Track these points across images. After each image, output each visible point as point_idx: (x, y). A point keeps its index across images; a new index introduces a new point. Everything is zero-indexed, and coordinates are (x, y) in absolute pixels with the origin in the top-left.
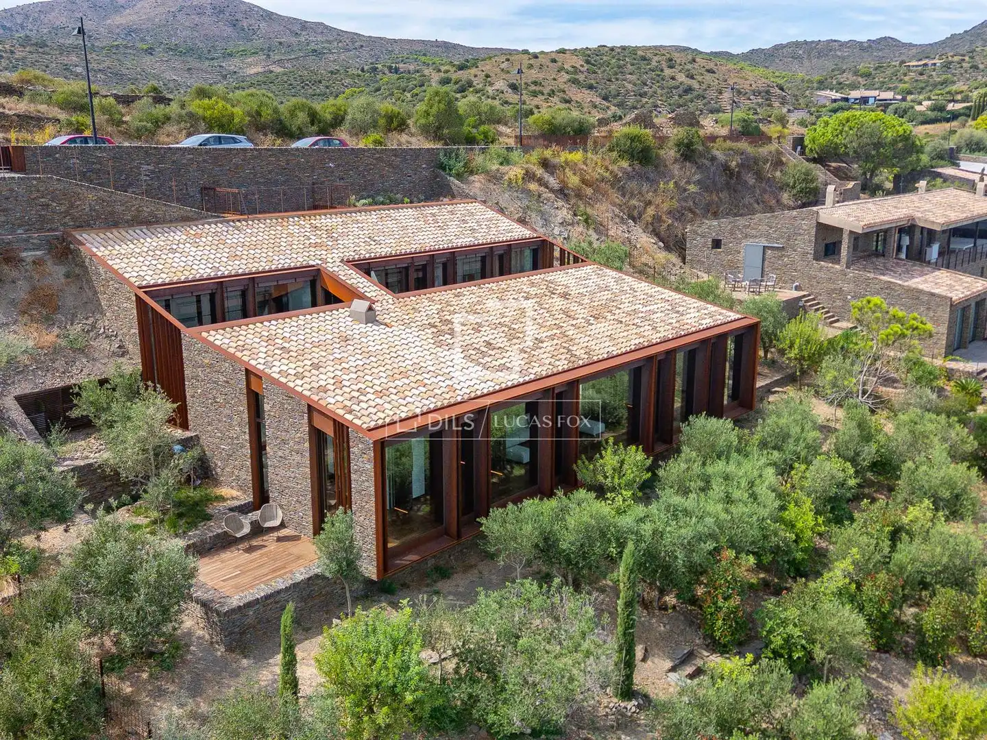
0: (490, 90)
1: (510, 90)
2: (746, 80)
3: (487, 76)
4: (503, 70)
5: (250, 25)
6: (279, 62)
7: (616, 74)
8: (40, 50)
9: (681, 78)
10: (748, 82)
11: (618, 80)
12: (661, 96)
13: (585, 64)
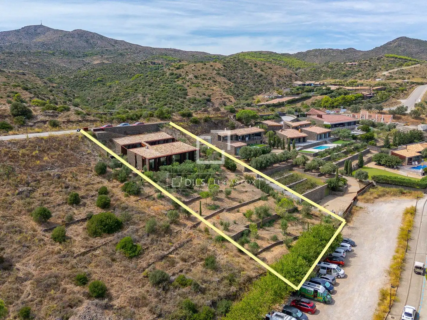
0: (187, 78)
1: (194, 78)
2: (283, 71)
3: (187, 72)
4: (192, 70)
5: (94, 42)
6: (107, 59)
7: (234, 70)
8: (10, 55)
9: (259, 71)
10: (284, 72)
11: (234, 72)
12: (251, 78)
13: (223, 67)
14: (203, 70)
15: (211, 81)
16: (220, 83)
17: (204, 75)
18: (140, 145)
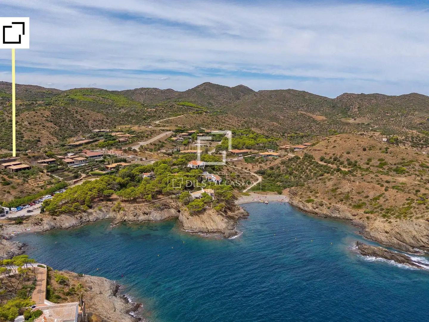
0: (23, 124)
1: (28, 124)
4: (27, 117)
9: (79, 117)
10: (98, 117)
11: (59, 119)
12: (72, 122)
13: (51, 114)
14: (35, 118)
15: (41, 126)
16: (48, 127)
17: (36, 121)
18: (10, 166)
